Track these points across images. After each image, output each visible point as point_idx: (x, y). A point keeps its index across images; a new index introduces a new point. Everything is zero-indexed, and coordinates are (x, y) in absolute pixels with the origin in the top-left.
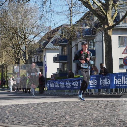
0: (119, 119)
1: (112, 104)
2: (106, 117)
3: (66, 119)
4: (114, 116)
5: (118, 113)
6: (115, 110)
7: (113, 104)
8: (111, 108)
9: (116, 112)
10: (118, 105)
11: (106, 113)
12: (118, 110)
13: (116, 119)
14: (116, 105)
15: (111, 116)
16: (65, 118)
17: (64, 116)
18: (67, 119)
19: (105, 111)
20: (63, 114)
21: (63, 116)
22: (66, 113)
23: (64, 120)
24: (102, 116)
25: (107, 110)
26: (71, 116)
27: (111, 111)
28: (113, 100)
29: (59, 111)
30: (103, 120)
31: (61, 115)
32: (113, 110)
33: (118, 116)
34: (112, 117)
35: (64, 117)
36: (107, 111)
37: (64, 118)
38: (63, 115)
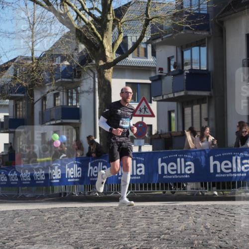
0: (121, 244)
1: (108, 213)
2: (96, 239)
3: (17, 246)
4: (111, 238)
5: (120, 232)
6: (115, 227)
7: (110, 215)
8: (107, 221)
9: (116, 229)
10: (121, 216)
11: (96, 233)
12: (119, 226)
13: (114, 245)
14: (117, 216)
15: (106, 237)
16: (14, 243)
17: (13, 239)
18: (19, 245)
19: (93, 229)
20: (10, 235)
21: (10, 239)
22: (16, 233)
23: (13, 247)
24: (88, 239)
25: (98, 226)
26: (26, 238)
27: (107, 229)
28: (111, 207)
29: (3, 229)
30: (90, 245)
31: (7, 237)
32: (110, 227)
33: (119, 237)
34: (106, 241)
35: (12, 240)
36: (98, 228)
37: (12, 244)
38: (10, 236)
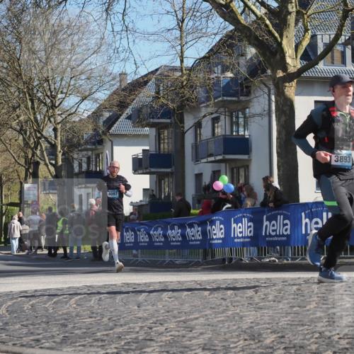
1: (295, 288)
2: (280, 324)
3: (168, 332)
4: (300, 323)
5: (313, 314)
6: (305, 307)
7: (298, 290)
8: (293, 299)
9: (308, 311)
10: (313, 292)
11: (279, 315)
12: (312, 306)
14: (307, 291)
15: (293, 321)
16: (164, 328)
17: (162, 322)
18: (170, 331)
19: (275, 310)
20: (158, 317)
21: (158, 322)
22: (167, 314)
23: (162, 333)
24: (269, 323)
25: (281, 306)
26: (180, 321)
27: (294, 309)
28: (299, 278)
29: (147, 308)
30: (271, 332)
31: (155, 319)
32: (299, 307)
33: (312, 321)
34: (294, 326)
35: (161, 324)
36: (282, 308)
37: (161, 329)
38: (159, 319)
